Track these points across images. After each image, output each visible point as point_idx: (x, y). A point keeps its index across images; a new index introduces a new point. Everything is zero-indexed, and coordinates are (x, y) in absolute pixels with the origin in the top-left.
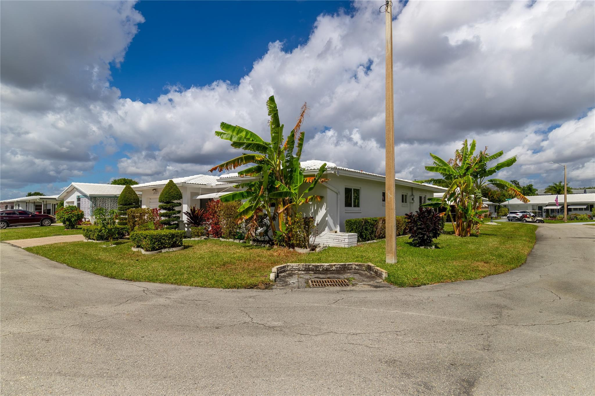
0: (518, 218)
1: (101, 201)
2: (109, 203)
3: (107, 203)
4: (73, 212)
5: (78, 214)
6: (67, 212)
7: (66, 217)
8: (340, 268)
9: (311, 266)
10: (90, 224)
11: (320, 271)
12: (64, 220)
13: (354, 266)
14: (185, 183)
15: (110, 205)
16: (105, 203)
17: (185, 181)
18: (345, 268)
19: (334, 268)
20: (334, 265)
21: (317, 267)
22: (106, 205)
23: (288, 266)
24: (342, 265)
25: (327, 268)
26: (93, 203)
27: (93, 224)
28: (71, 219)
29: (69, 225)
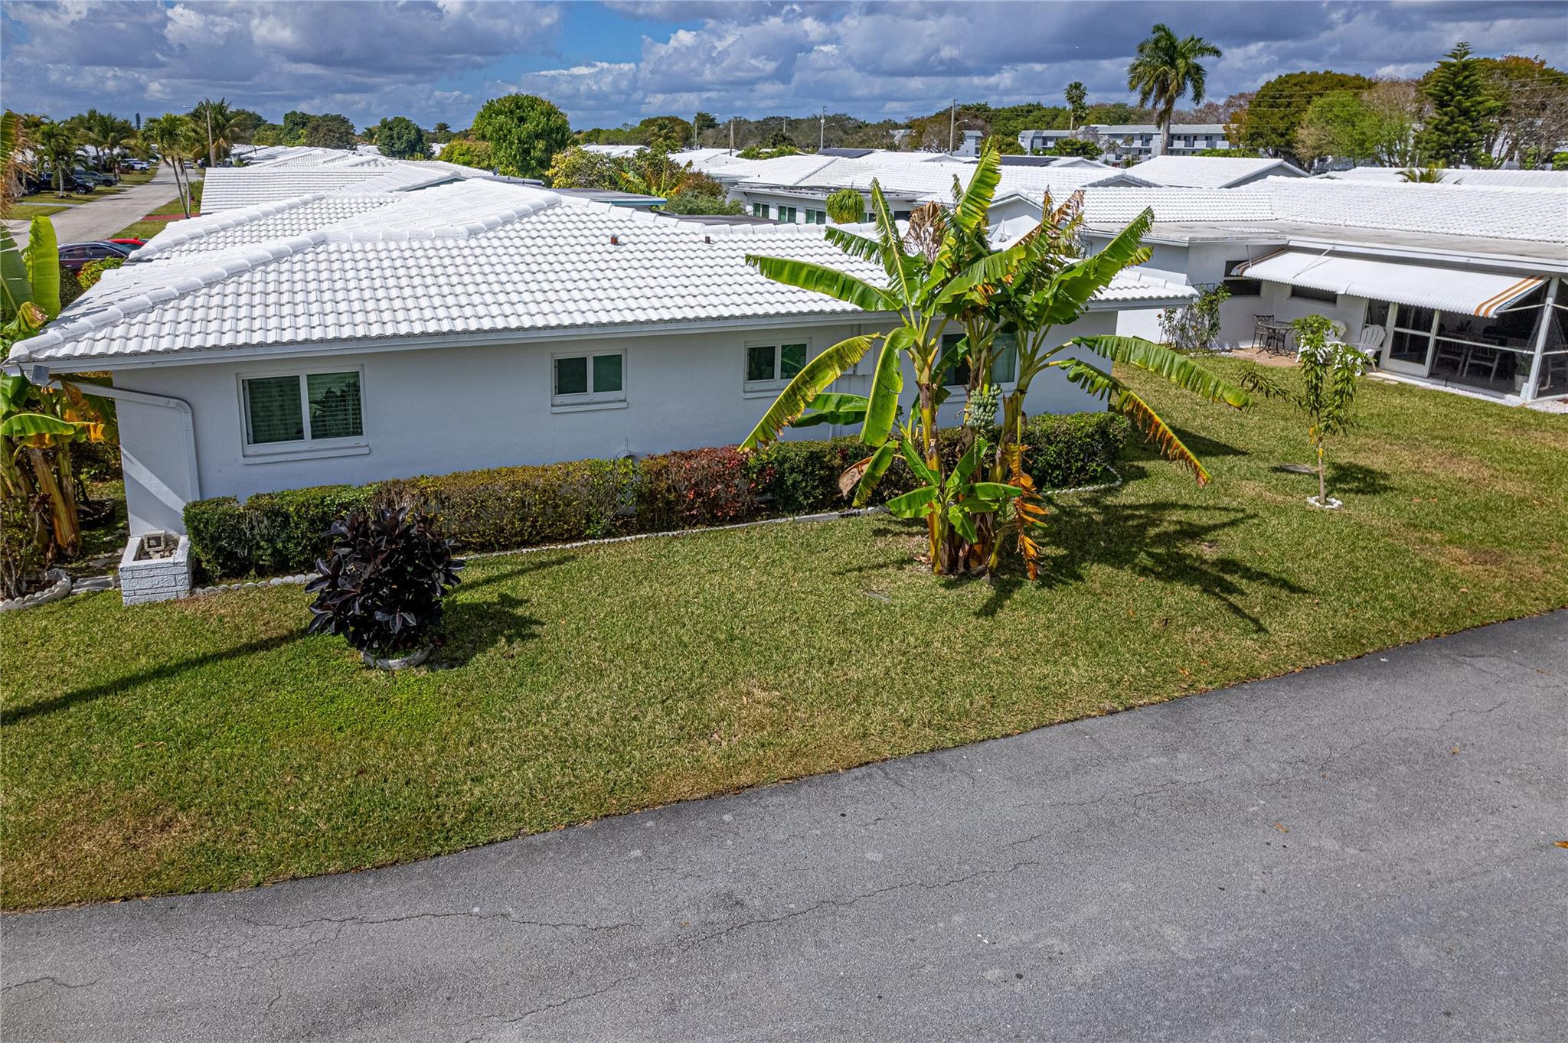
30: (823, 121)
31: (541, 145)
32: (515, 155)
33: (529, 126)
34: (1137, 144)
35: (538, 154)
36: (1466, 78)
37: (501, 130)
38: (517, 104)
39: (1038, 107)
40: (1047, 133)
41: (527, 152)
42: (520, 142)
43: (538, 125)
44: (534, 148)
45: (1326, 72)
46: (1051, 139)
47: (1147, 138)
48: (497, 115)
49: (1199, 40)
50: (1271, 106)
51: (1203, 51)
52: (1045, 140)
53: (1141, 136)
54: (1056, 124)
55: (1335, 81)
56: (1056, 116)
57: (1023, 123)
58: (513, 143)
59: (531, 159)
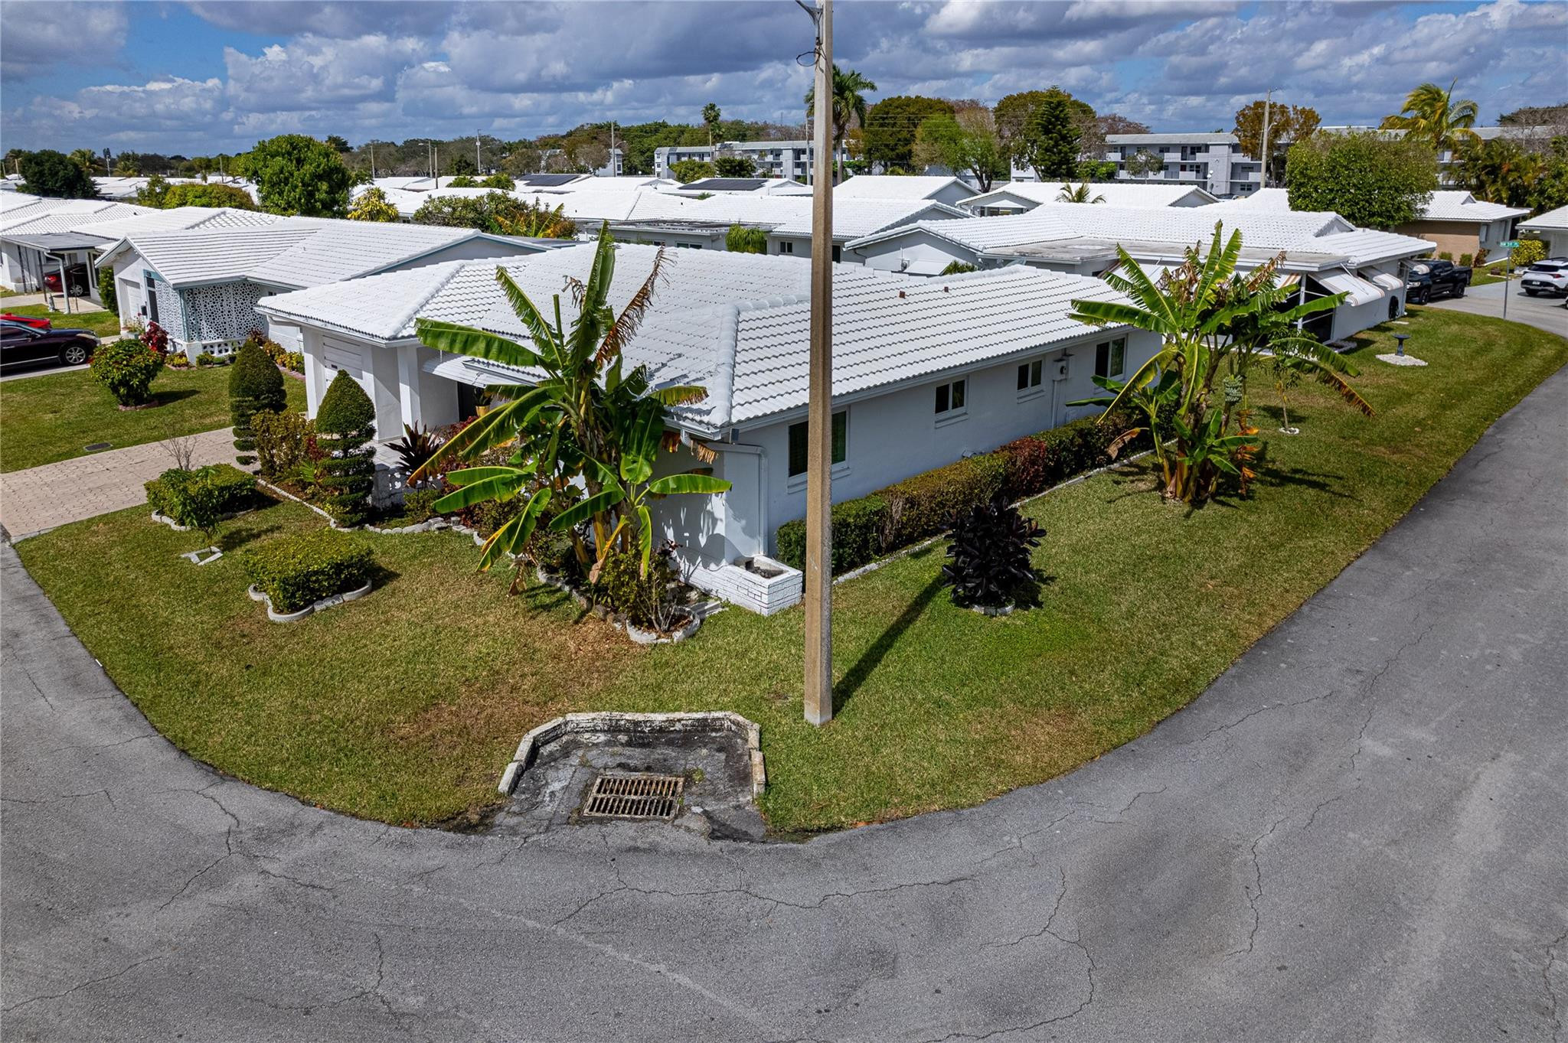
0: (1556, 287)
1: (209, 295)
2: (232, 299)
3: (225, 298)
4: (133, 361)
5: (146, 365)
6: (116, 362)
7: (117, 375)
8: (693, 726)
9: (623, 722)
10: (187, 364)
11: (644, 732)
12: (112, 383)
13: (727, 724)
14: (395, 338)
15: (233, 305)
16: (219, 300)
17: (393, 334)
18: (705, 726)
19: (678, 726)
20: (679, 720)
21: (636, 723)
22: (224, 303)
23: (566, 723)
24: (698, 720)
25: (661, 727)
26: (186, 302)
27: (194, 362)
28: (130, 380)
29: (128, 395)
30: (478, 144)
31: (324, 186)
32: (300, 199)
33: (308, 169)
34: (770, 158)
35: (323, 196)
36: (1061, 111)
37: (281, 172)
38: (291, 144)
39: (664, 125)
40: (680, 149)
41: (311, 195)
42: (303, 185)
43: (319, 166)
44: (318, 190)
45: (917, 97)
46: (684, 155)
47: (777, 153)
48: (273, 156)
49: (859, 75)
50: (882, 125)
51: (866, 85)
52: (679, 155)
53: (772, 151)
54: (682, 140)
55: (925, 105)
56: (682, 132)
57: (656, 141)
58: (297, 187)
59: (316, 201)
